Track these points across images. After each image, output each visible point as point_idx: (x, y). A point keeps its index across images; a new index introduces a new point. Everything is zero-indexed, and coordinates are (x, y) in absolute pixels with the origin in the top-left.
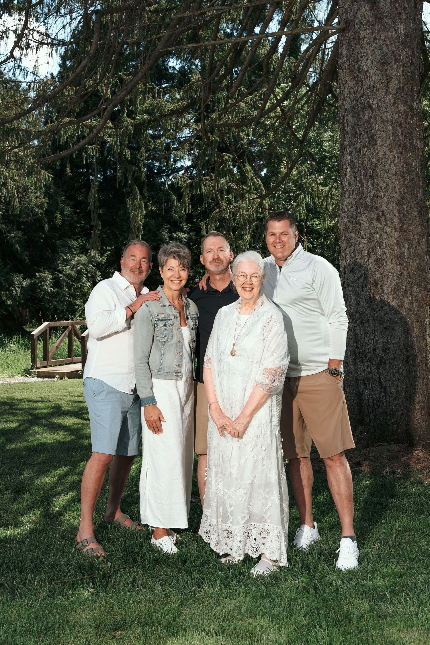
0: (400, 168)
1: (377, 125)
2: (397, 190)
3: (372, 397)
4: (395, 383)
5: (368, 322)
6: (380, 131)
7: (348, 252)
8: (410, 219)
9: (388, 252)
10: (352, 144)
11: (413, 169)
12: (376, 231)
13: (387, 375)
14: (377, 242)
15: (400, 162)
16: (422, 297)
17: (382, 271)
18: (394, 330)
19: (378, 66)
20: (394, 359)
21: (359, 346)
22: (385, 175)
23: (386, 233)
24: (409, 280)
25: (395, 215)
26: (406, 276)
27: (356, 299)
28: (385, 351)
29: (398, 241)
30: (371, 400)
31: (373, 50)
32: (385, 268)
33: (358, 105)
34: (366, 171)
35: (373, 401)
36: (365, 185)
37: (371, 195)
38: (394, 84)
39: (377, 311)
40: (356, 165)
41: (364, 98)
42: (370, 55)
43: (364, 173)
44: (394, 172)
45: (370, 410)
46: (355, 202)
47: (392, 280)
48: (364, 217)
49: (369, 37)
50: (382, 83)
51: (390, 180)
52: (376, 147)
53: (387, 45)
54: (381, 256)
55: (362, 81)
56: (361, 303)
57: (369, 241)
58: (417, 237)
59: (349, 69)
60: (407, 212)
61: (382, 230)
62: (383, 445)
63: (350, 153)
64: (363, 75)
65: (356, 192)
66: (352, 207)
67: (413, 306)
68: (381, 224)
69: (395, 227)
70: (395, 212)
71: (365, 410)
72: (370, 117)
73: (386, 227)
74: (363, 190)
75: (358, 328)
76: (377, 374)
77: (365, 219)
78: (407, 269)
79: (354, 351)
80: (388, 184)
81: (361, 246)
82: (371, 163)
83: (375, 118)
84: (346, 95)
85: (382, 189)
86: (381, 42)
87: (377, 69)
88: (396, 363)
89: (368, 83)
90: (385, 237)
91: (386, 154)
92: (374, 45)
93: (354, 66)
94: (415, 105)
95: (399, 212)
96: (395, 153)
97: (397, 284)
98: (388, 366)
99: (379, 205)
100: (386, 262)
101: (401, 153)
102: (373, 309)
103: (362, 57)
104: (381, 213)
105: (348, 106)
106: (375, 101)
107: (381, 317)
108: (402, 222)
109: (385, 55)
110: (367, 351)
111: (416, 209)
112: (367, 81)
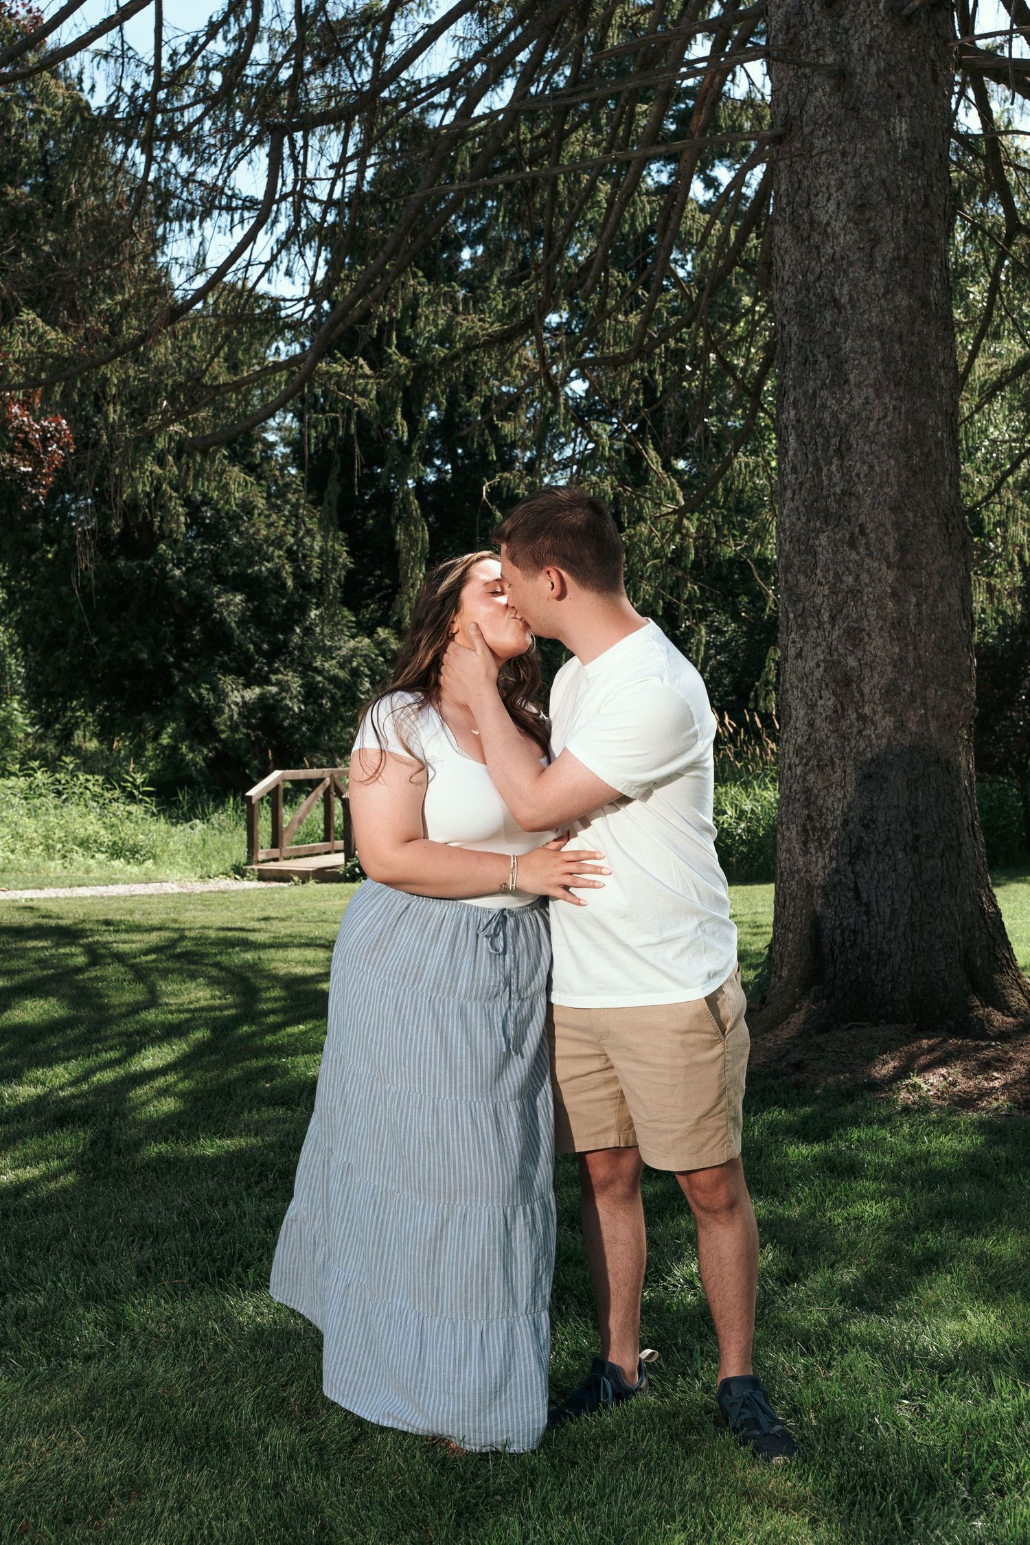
0: (898, 431)
1: (849, 341)
2: (893, 479)
3: (841, 924)
4: (889, 894)
5: (833, 763)
6: (855, 352)
7: (791, 616)
8: (922, 542)
9: (872, 612)
10: (799, 383)
11: (930, 433)
12: (848, 569)
13: (871, 878)
14: (850, 591)
15: (900, 419)
16: (949, 708)
17: (860, 654)
18: (886, 779)
19: (851, 213)
20: (887, 841)
21: (814, 814)
22: (867, 448)
23: (868, 571)
24: (920, 672)
25: (887, 534)
26: (912, 665)
27: (806, 714)
28: (866, 827)
29: (893, 589)
30: (839, 931)
31: (840, 179)
32: (868, 648)
33: (810, 300)
34: (827, 439)
35: (843, 932)
36: (825, 470)
37: (838, 490)
38: (886, 250)
39: (849, 741)
40: (807, 427)
41: (822, 283)
42: (833, 190)
43: (823, 445)
44: (885, 440)
45: (837, 952)
46: (805, 507)
47: (881, 674)
48: (823, 540)
49: (832, 152)
50: (859, 248)
51: (877, 457)
52: (846, 388)
53: (871, 167)
54: (857, 622)
55: (818, 248)
56: (818, 722)
57: (834, 591)
58: (936, 579)
59: (791, 222)
60: (915, 525)
61: (860, 564)
62: (862, 1027)
63: (795, 404)
64: (820, 234)
65: (807, 485)
66: (799, 519)
67: (928, 729)
68: (858, 554)
69: (887, 559)
70: (889, 527)
71: (826, 950)
72: (834, 324)
73: (867, 560)
74: (822, 481)
75: (811, 777)
76: (850, 875)
77: (824, 543)
78: (915, 648)
79: (804, 826)
80: (871, 467)
81: (818, 601)
82: (838, 423)
83: (846, 326)
84: (786, 278)
85: (859, 477)
86: (857, 160)
87: (848, 220)
88: (890, 852)
89: (830, 251)
90: (867, 581)
91: (867, 403)
92: (842, 167)
93: (801, 215)
94: (933, 294)
95: (897, 526)
96: (887, 400)
97: (893, 682)
98: (873, 857)
99: (854, 512)
100: (869, 635)
101: (901, 399)
102: (843, 736)
103: (817, 195)
104: (857, 529)
105: (789, 302)
106: (845, 289)
107: (858, 753)
108: (902, 548)
109: (865, 189)
110: (829, 826)
111: (935, 520)
112: (828, 246)
